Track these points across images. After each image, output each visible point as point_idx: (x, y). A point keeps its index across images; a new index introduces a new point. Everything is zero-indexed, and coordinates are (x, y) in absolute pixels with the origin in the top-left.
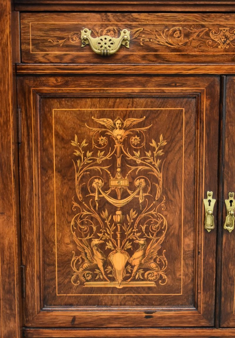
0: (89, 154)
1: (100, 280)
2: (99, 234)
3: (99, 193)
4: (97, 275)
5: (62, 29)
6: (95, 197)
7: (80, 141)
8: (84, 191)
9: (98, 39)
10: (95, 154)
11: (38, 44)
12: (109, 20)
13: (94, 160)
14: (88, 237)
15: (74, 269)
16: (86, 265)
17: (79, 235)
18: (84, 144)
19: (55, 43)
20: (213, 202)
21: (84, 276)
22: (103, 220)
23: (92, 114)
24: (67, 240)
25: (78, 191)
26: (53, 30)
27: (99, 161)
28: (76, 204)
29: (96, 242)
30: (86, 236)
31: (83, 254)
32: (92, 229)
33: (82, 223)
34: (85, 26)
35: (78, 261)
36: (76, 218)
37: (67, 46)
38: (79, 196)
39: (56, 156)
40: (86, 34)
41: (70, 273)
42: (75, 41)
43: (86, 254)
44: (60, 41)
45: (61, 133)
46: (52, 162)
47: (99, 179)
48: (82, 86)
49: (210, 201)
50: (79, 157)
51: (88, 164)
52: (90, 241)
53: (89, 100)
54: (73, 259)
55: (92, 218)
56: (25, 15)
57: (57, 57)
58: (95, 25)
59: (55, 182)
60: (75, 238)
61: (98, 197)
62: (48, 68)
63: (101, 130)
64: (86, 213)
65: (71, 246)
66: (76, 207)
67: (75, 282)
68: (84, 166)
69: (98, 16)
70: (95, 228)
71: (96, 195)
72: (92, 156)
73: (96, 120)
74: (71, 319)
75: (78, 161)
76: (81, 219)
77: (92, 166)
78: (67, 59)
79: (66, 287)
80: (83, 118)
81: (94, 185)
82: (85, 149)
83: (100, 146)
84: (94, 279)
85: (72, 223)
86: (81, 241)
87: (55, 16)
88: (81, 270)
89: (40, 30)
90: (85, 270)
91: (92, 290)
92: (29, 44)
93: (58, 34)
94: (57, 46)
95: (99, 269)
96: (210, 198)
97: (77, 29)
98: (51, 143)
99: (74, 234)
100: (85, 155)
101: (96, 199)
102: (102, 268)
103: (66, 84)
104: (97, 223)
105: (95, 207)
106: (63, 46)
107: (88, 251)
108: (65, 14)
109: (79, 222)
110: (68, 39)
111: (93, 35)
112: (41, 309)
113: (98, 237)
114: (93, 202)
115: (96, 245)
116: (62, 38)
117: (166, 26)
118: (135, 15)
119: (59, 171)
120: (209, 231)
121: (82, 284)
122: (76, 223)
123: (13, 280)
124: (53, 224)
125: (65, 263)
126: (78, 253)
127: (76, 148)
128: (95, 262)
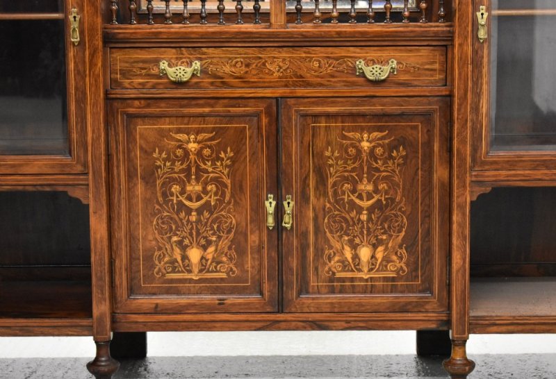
0: (168, 164)
1: (179, 272)
2: (178, 233)
3: (177, 197)
4: (176, 267)
5: (144, 61)
6: (173, 200)
7: (160, 153)
8: (164, 195)
9: (174, 69)
10: (173, 164)
11: (124, 73)
12: (183, 54)
13: (173, 169)
14: (168, 235)
15: (157, 262)
16: (166, 259)
17: (160, 233)
18: (164, 155)
19: (139, 73)
20: (274, 203)
21: (165, 268)
22: (181, 220)
23: (170, 130)
24: (150, 237)
25: (159, 194)
26: (137, 62)
27: (176, 169)
28: (157, 207)
29: (175, 239)
30: (166, 234)
31: (164, 249)
32: (171, 227)
33: (163, 223)
34: (163, 59)
35: (160, 255)
36: (158, 219)
37: (149, 75)
38: (160, 199)
39: (141, 166)
40: (164, 65)
41: (153, 266)
42: (155, 71)
43: (166, 249)
44: (143, 71)
45: (144, 146)
46: (137, 170)
47: (177, 185)
48: (161, 108)
49: (271, 203)
50: (160, 167)
51: (167, 172)
52: (170, 238)
53: (167, 119)
54: (156, 254)
55: (171, 218)
56: (114, 50)
57: (140, 84)
58: (172, 58)
59: (140, 188)
60: (157, 236)
61: (177, 200)
62: (132, 93)
63: (178, 144)
64: (166, 214)
65: (154, 243)
66: (157, 209)
67: (157, 274)
68: (164, 174)
69: (174, 50)
70: (174, 227)
71: (175, 198)
72: (171, 165)
73: (173, 135)
74: (154, 306)
75: (159, 170)
76: (162, 219)
77: (171, 174)
78: (148, 85)
79: (149, 278)
80: (163, 134)
81: (173, 190)
82: (165, 160)
83: (177, 157)
84: (173, 271)
85: (155, 223)
86: (162, 238)
87: (139, 51)
88: (162, 263)
89: (127, 62)
90: (166, 263)
91: (172, 281)
92: (117, 74)
93: (141, 65)
94: (140, 75)
95: (177, 262)
96: (271, 200)
97: (156, 62)
98: (136, 155)
99: (156, 232)
100: (165, 165)
101: (175, 202)
102: (180, 262)
103: (148, 106)
104: (176, 222)
105: (174, 209)
106: (145, 75)
107: (168, 247)
108: (147, 49)
109: (160, 221)
110: (150, 69)
111: (170, 66)
112: (128, 297)
113: (177, 235)
114: (172, 205)
115: (175, 242)
116: (145, 69)
117: (230, 59)
118: (204, 50)
119: (143, 178)
120: (271, 228)
121: (163, 275)
122: (158, 223)
123: (104, 269)
124: (139, 224)
125: (149, 258)
126: (160, 248)
127: (158, 159)
128: (174, 257)
